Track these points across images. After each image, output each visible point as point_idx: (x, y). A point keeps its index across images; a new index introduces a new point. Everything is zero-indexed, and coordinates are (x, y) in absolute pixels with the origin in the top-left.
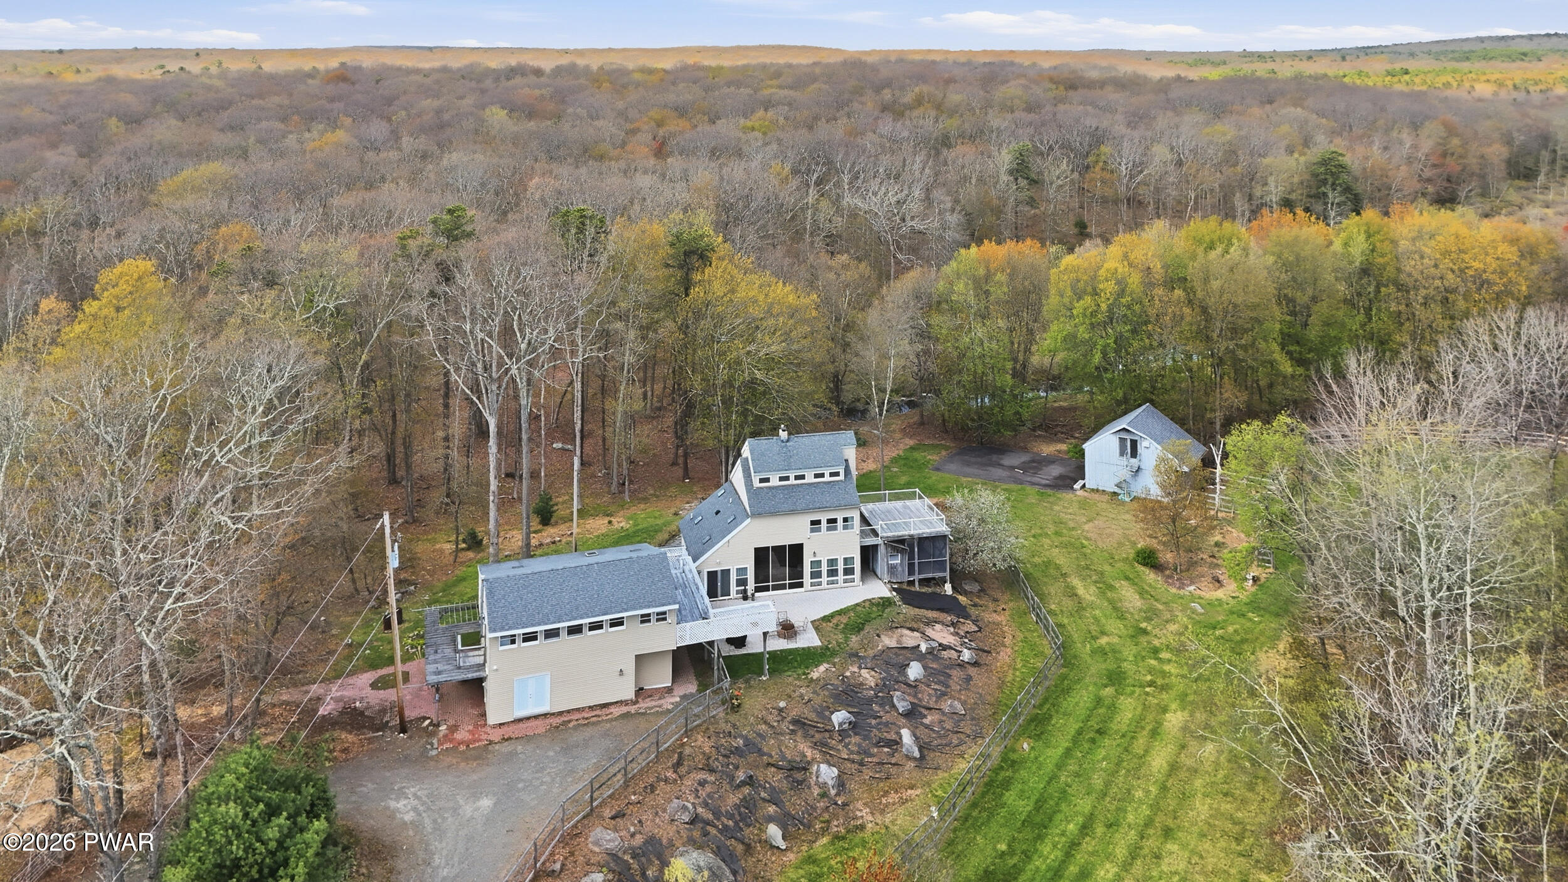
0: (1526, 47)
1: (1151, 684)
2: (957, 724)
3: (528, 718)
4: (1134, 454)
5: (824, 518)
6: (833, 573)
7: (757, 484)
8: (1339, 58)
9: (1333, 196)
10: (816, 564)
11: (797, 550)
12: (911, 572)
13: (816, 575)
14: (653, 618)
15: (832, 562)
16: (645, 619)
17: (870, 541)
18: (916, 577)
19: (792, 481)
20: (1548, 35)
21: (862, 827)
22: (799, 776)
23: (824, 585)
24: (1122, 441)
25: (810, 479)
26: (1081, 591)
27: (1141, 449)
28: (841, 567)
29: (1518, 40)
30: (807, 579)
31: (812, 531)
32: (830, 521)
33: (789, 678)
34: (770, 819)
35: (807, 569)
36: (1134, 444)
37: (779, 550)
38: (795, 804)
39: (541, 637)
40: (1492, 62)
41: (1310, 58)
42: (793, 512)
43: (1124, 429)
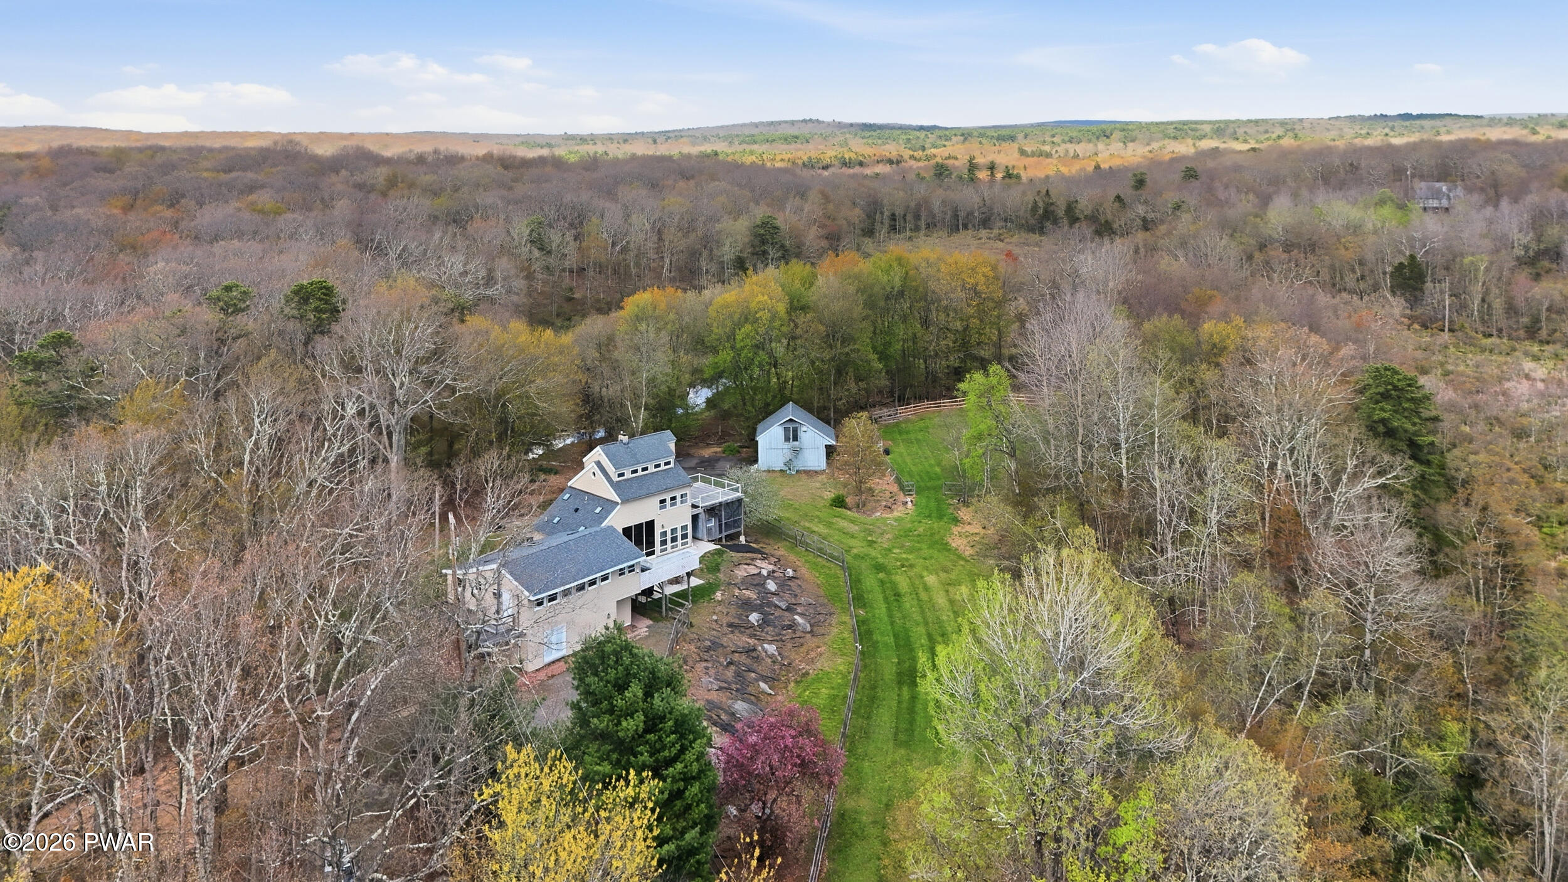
0: (794, 131)
1: (903, 566)
2: (815, 609)
3: (553, 662)
4: (795, 439)
5: (668, 497)
6: (674, 539)
7: (616, 479)
8: (650, 140)
9: (772, 253)
10: (664, 534)
11: (650, 525)
12: (721, 532)
13: (664, 543)
14: (626, 571)
15: (674, 531)
16: (621, 572)
17: (696, 511)
18: (724, 534)
19: (640, 473)
20: (805, 121)
21: (807, 673)
22: (754, 654)
23: (669, 550)
24: (786, 430)
25: (652, 469)
26: (816, 529)
27: (801, 434)
28: (679, 534)
29: (783, 125)
30: (658, 547)
31: (661, 508)
32: (673, 499)
33: (704, 604)
34: (757, 680)
35: (658, 539)
36: (795, 431)
37: (639, 527)
38: (764, 668)
39: (574, 591)
40: (774, 144)
41: (625, 141)
42: (649, 495)
43: (791, 420)
